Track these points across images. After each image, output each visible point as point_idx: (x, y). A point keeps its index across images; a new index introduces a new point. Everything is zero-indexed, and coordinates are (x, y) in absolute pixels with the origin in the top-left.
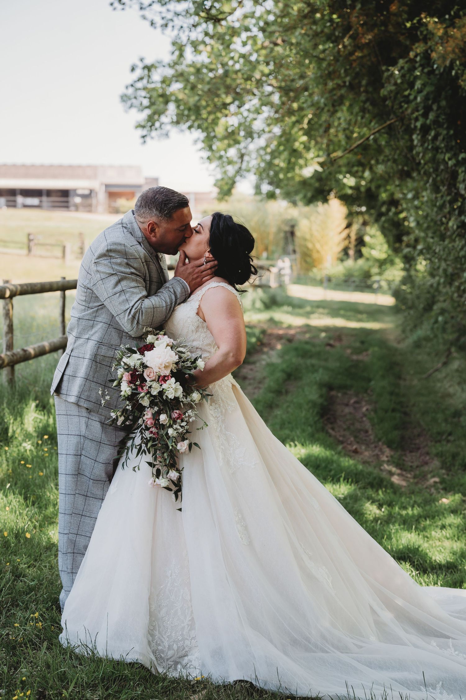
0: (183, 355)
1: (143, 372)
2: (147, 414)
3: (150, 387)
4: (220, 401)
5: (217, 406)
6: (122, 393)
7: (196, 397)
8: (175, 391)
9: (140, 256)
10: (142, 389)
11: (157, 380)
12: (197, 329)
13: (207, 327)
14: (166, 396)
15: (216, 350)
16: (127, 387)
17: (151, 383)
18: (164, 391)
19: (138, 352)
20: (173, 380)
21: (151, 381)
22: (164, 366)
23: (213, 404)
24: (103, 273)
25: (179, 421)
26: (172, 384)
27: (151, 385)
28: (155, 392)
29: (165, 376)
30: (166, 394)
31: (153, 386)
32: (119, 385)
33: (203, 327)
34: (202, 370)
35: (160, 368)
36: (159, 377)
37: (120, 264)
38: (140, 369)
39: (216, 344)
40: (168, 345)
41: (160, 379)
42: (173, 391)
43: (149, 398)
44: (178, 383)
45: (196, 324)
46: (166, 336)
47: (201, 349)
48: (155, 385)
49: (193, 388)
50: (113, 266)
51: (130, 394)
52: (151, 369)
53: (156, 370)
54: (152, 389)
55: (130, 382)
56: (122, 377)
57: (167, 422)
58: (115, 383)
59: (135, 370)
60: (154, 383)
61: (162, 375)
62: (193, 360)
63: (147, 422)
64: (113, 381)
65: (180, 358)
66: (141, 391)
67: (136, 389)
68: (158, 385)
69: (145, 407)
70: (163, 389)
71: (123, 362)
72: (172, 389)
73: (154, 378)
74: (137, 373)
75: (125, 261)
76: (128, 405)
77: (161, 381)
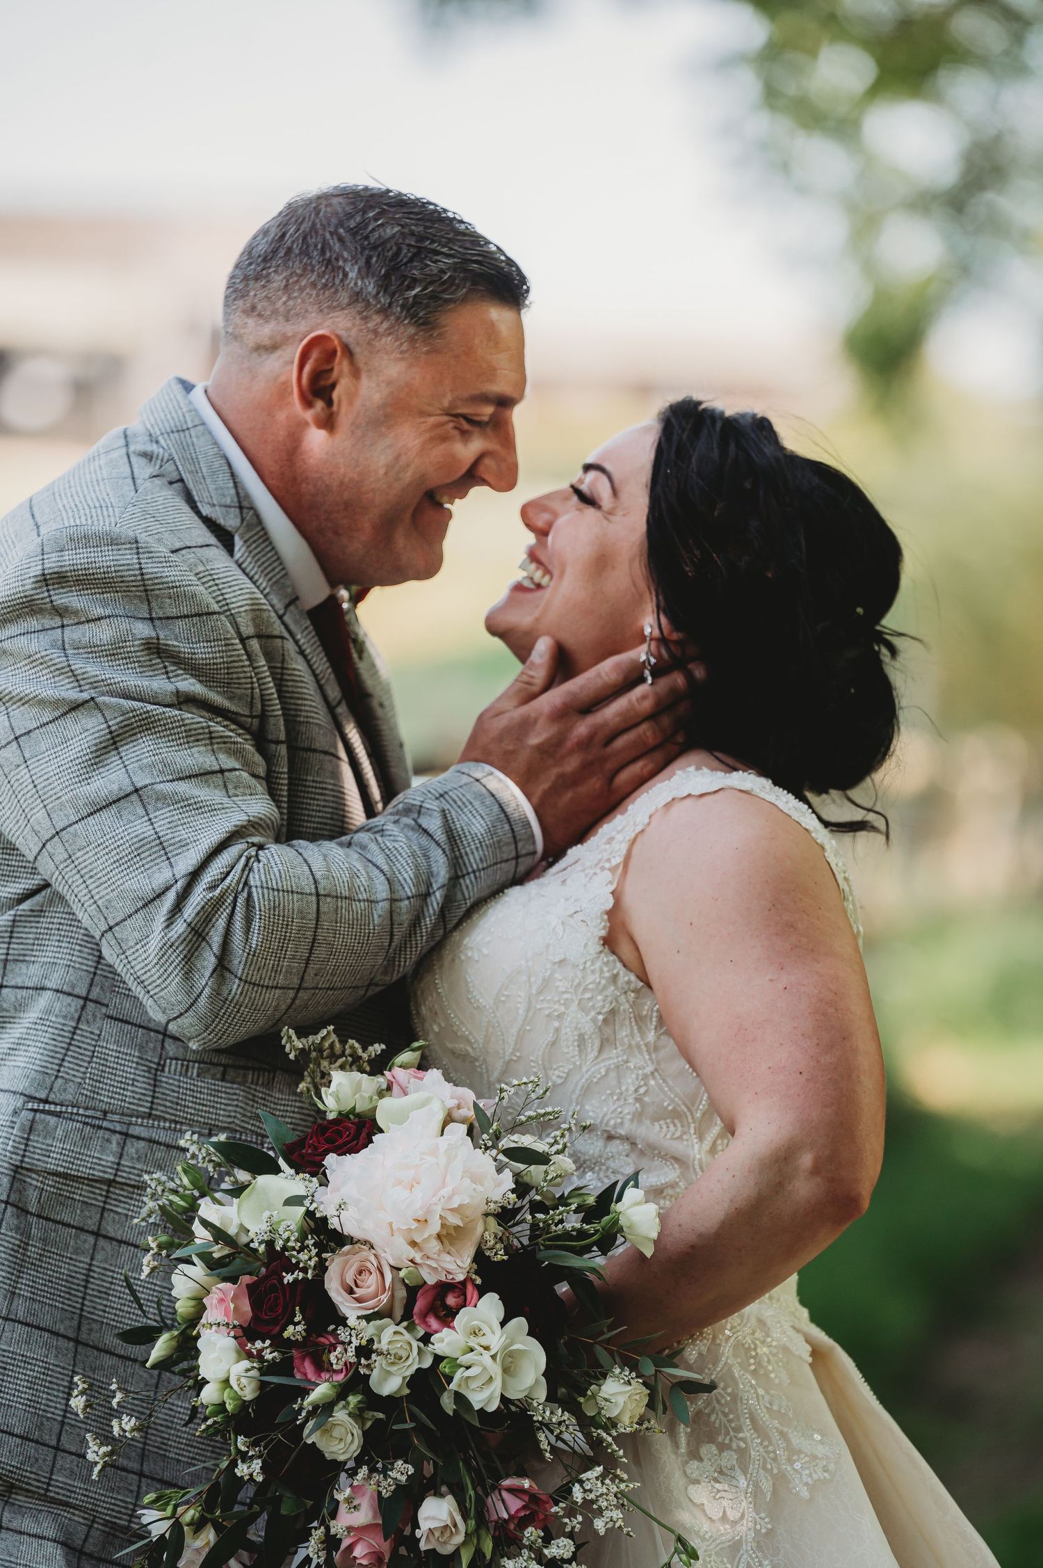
0: (536, 1172)
1: (322, 1268)
2: (349, 1500)
3: (365, 1351)
4: (747, 1433)
5: (729, 1458)
6: (209, 1395)
7: (621, 1400)
8: (506, 1370)
9: (222, 601)
10: (322, 1366)
11: (398, 1312)
12: (608, 1031)
13: (661, 1021)
14: (459, 1398)
15: (713, 1150)
16: (233, 1355)
17: (369, 1330)
18: (444, 1367)
19: (281, 1162)
20: (490, 1307)
21: (368, 1319)
22: (435, 1227)
23: (708, 1450)
24: (24, 701)
25: (532, 1533)
26: (486, 1329)
27: (371, 1341)
28: (389, 1382)
29: (444, 1288)
30: (453, 1386)
31: (383, 1345)
32: (187, 1348)
33: (640, 1020)
34: (649, 1252)
35: (414, 1244)
36: (413, 1291)
37: (113, 652)
38: (304, 1256)
39: (714, 1108)
40: (449, 1120)
41: (419, 1305)
42: (496, 1370)
43: (358, 1415)
44: (521, 1323)
45: (601, 1002)
46: (434, 1075)
47: (629, 1140)
48: (390, 1336)
49: (602, 1355)
50: (78, 665)
51: (249, 1394)
52: (366, 1253)
53: (395, 1251)
54: (378, 1361)
55: (246, 1334)
56: (200, 1309)
57: (459, 1539)
58: (160, 1348)
59: (277, 1258)
60: (381, 1330)
61: (431, 1280)
62: (591, 1200)
63: (350, 1548)
64: (147, 1336)
65: (522, 1188)
66: (312, 1376)
67: (284, 1367)
68: (407, 1336)
69: (337, 1466)
70: (438, 1359)
71: (205, 1224)
72: (487, 1355)
73: (384, 1298)
74: (289, 1278)
75: (143, 630)
76: (245, 1457)
77: (424, 1317)
